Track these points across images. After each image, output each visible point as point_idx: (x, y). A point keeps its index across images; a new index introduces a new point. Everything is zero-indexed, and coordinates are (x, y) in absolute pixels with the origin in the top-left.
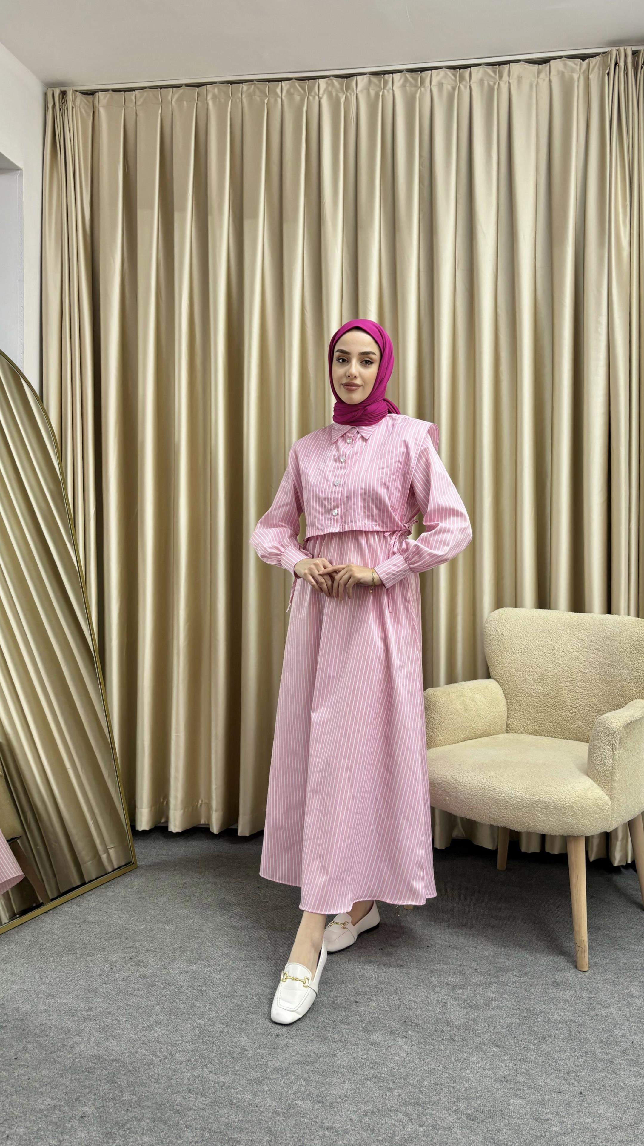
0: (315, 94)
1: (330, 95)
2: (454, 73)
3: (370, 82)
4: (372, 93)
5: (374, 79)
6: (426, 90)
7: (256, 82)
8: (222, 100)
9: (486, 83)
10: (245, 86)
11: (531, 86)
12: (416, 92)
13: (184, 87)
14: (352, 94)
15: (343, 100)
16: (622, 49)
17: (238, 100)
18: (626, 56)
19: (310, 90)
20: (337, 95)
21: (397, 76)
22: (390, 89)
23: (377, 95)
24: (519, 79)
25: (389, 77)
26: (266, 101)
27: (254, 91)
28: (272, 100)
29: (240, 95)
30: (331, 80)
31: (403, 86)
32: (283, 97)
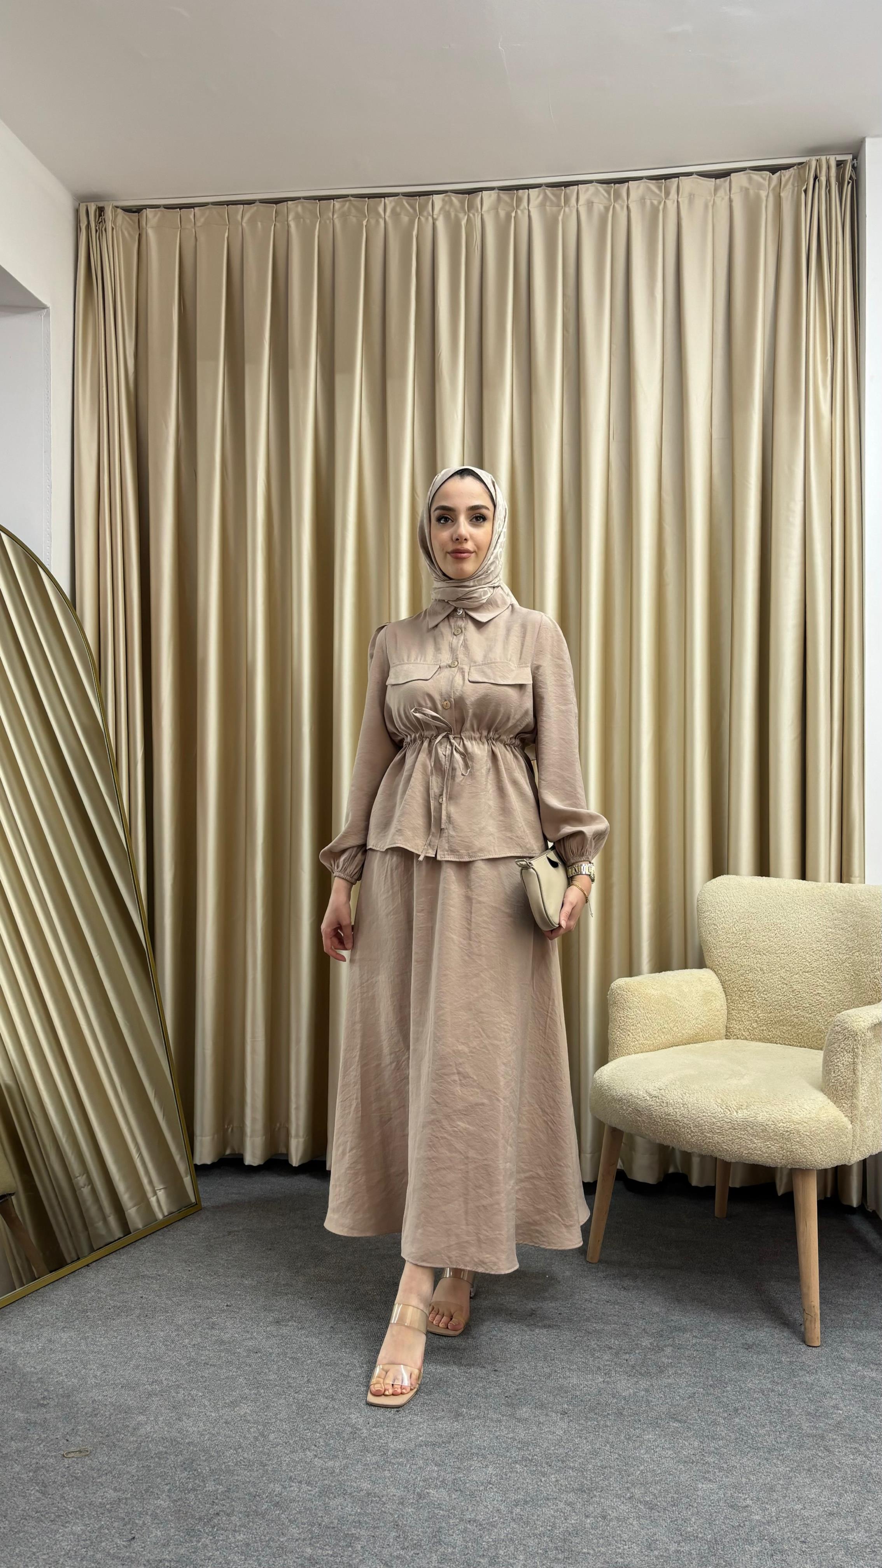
0: (428, 213)
1: (447, 216)
2: (608, 189)
3: (499, 199)
4: (502, 213)
5: (505, 196)
6: (571, 211)
7: (352, 199)
8: (308, 221)
9: (648, 202)
10: (337, 204)
11: (706, 206)
12: (559, 213)
13: (257, 203)
14: (476, 214)
15: (464, 222)
16: (823, 158)
17: (328, 222)
18: (829, 168)
19: (422, 208)
20: (456, 216)
21: (533, 192)
22: (525, 208)
23: (508, 216)
24: (691, 197)
25: (524, 193)
26: (365, 223)
27: (349, 208)
28: (373, 222)
29: (331, 215)
30: (449, 196)
31: (542, 205)
32: (387, 218)
